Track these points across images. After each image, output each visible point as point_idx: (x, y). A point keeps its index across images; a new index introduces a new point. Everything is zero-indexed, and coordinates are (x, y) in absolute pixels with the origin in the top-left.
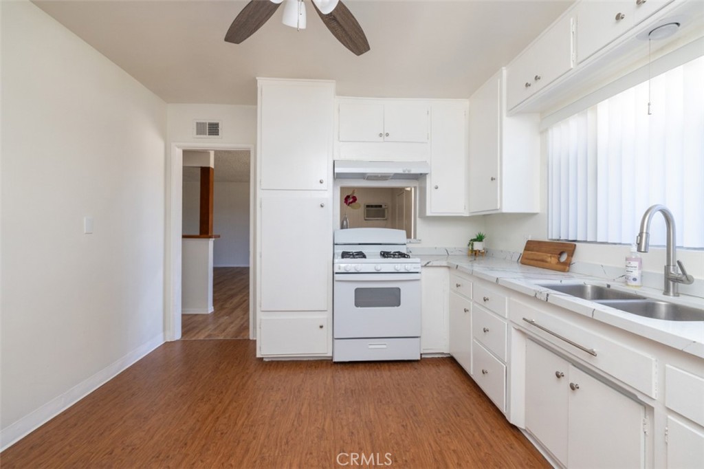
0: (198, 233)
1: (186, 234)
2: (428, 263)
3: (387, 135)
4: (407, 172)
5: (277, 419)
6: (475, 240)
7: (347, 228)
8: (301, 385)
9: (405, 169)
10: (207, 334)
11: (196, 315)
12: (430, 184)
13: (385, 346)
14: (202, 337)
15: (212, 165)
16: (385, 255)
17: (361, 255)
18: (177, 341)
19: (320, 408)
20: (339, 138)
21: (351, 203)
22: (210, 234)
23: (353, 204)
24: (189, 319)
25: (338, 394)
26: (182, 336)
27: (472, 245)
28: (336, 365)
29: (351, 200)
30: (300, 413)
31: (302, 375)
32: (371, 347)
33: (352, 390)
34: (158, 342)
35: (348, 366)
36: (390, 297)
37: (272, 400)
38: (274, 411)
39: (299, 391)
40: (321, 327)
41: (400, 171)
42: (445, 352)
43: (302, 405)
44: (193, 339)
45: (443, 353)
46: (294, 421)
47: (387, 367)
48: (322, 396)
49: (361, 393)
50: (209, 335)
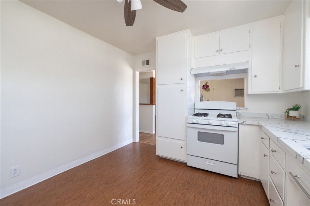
0: (149, 103)
1: (140, 103)
2: (243, 122)
3: (221, 50)
4: (232, 69)
5: (149, 183)
6: (291, 109)
7: (203, 101)
8: (167, 172)
9: (231, 68)
10: (147, 142)
11: (149, 134)
12: (250, 74)
13: (214, 165)
14: (145, 143)
15: (154, 77)
16: (219, 116)
17: (206, 115)
18: (138, 142)
19: (169, 185)
20: (195, 57)
21: (206, 88)
22: (153, 103)
23: (207, 89)
24: (146, 135)
25: (181, 182)
26: (140, 141)
27: (288, 113)
28: (188, 167)
29: (206, 87)
30: (159, 184)
31: (171, 167)
32: (206, 163)
33: (189, 182)
34: (131, 141)
35: (194, 169)
36: (218, 139)
37: (153, 175)
38: (150, 180)
39: (165, 175)
40: (182, 148)
41: (228, 69)
42: (257, 178)
43: (162, 181)
44: (142, 143)
45: (255, 179)
46: (155, 187)
47: (215, 176)
48: (173, 180)
49: (192, 185)
50: (148, 142)
